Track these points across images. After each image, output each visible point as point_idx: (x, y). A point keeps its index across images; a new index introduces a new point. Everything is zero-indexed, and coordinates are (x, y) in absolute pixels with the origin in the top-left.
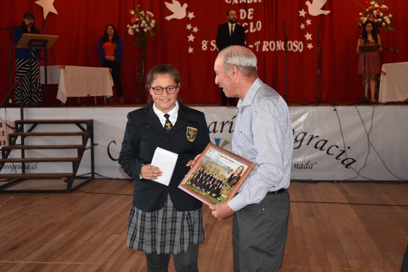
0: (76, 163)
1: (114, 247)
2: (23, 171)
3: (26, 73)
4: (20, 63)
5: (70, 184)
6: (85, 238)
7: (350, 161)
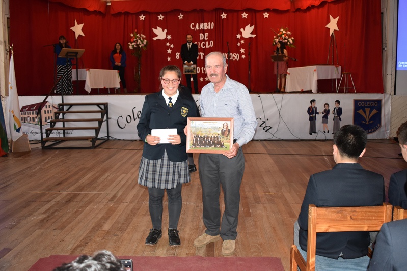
0: (97, 130)
1: (123, 183)
2: (64, 136)
3: (63, 74)
4: (59, 67)
5: (94, 144)
6: (104, 177)
7: (268, 128)
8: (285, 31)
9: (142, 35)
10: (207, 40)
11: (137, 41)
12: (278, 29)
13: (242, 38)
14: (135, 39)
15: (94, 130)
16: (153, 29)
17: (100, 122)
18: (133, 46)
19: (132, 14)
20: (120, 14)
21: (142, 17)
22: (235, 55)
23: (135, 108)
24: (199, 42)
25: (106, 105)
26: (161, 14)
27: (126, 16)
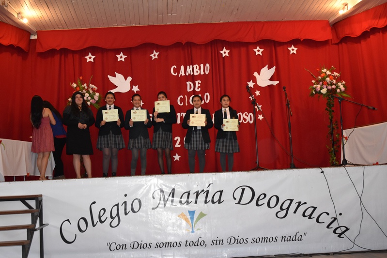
0: (26, 247)
7: (344, 229)
8: (330, 71)
9: (91, 86)
10: (199, 92)
12: (317, 69)
13: (257, 87)
15: (20, 247)
16: (109, 76)
17: (31, 230)
19: (74, 52)
20: (52, 52)
21: (90, 58)
22: (247, 114)
23: (94, 203)
24: (186, 96)
25: (40, 198)
26: (122, 53)
27: (63, 56)
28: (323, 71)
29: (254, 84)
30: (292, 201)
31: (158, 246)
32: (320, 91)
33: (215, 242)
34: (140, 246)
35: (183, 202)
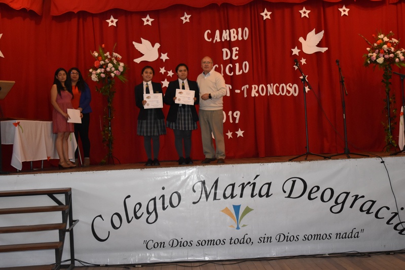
8: (388, 38)
9: (114, 53)
10: (236, 61)
11: (106, 65)
12: (373, 35)
13: (302, 54)
14: (102, 62)
16: (134, 43)
17: (63, 231)
18: (99, 75)
19: (93, 15)
20: (69, 15)
21: (112, 22)
22: (291, 85)
23: (129, 196)
24: (222, 65)
25: (69, 192)
26: (148, 16)
27: (81, 20)
28: (379, 37)
29: (299, 51)
30: (348, 194)
31: (200, 244)
32: (375, 61)
33: (262, 240)
34: (179, 244)
35: (227, 196)
